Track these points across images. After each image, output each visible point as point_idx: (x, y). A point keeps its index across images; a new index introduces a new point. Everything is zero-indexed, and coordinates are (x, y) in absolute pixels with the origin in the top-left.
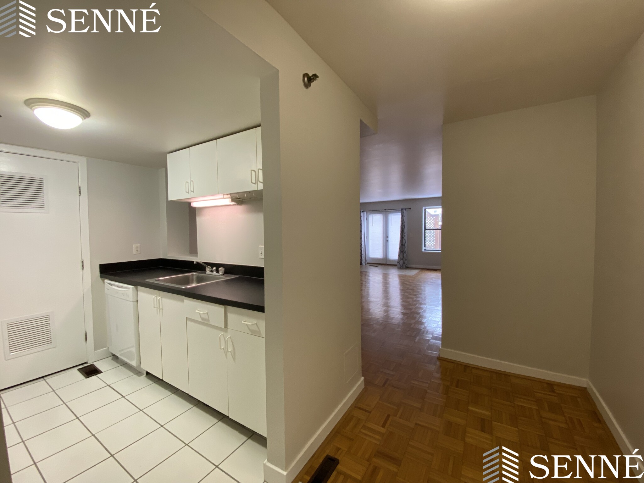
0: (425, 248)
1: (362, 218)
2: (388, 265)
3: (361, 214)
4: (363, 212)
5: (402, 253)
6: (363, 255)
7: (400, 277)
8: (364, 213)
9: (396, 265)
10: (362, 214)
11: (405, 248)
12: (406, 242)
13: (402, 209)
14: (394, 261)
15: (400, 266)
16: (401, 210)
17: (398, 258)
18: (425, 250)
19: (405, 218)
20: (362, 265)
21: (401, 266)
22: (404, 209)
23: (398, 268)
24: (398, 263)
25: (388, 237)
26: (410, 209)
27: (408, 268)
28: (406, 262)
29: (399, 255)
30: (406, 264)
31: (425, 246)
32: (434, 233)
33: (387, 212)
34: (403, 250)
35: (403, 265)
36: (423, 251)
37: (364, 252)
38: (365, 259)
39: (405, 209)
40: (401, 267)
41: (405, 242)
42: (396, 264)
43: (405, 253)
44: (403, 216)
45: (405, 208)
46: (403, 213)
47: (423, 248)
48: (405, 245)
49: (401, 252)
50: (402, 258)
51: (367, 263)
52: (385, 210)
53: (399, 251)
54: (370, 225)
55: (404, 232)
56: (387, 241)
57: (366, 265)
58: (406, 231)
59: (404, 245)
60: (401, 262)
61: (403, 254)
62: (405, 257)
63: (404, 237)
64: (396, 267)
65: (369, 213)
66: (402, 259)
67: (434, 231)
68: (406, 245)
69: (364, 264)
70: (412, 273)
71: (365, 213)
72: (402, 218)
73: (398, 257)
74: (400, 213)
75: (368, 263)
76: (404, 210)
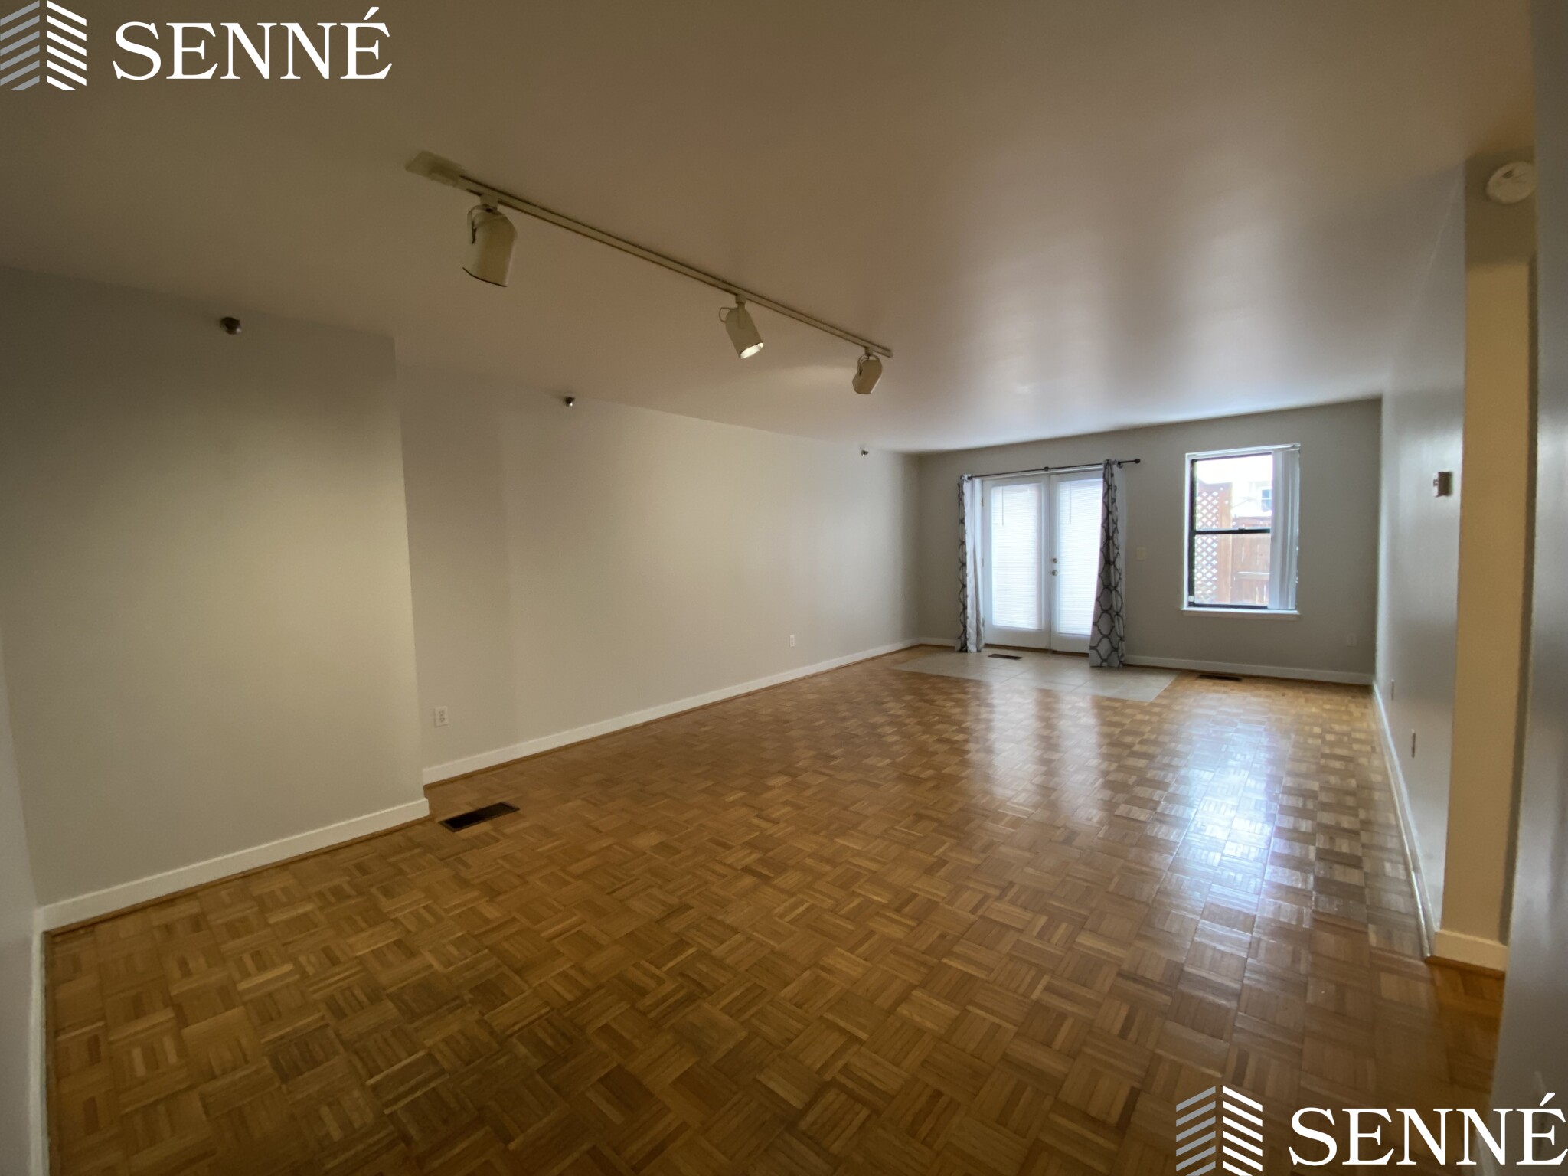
0: (1191, 599)
1: (967, 500)
2: (1055, 652)
3: (960, 486)
4: (969, 478)
5: (1105, 617)
6: (968, 621)
7: (1104, 708)
8: (973, 487)
9: (1085, 655)
10: (967, 487)
11: (1119, 598)
12: (1123, 576)
13: (1108, 464)
14: (1077, 639)
15: (1098, 661)
16: (1102, 467)
17: (1093, 632)
18: (1191, 604)
19: (1120, 496)
20: (966, 651)
21: (1104, 660)
22: (1114, 462)
23: (1093, 667)
24: (1092, 648)
25: (1055, 561)
26: (1137, 461)
27: (1128, 667)
28: (1123, 645)
29: (1095, 624)
30: (1120, 650)
31: (1191, 592)
32: (1215, 545)
33: (1053, 477)
34: (1112, 606)
35: (1109, 655)
36: (1185, 608)
37: (972, 608)
38: (978, 633)
39: (1119, 463)
40: (1105, 664)
41: (1118, 576)
42: (1086, 650)
43: (1118, 614)
44: (1109, 489)
45: (1119, 459)
46: (1112, 475)
47: (1186, 598)
48: (1118, 589)
49: (1105, 611)
50: (1105, 632)
51: (982, 645)
52: (1046, 469)
53: (1096, 607)
54: (996, 521)
55: (1114, 544)
56: (1054, 573)
57: (979, 651)
58: (1121, 539)
59: (1115, 588)
60: (1104, 647)
61: (1113, 620)
62: (1119, 629)
63: (1115, 558)
64: (1085, 664)
65: (989, 481)
66: (1105, 636)
67: (1215, 537)
68: (1122, 588)
69: (972, 647)
70: (1149, 689)
71: (977, 481)
72: (1106, 494)
73: (1093, 628)
74: (1102, 480)
75: (987, 646)
76: (1115, 467)
